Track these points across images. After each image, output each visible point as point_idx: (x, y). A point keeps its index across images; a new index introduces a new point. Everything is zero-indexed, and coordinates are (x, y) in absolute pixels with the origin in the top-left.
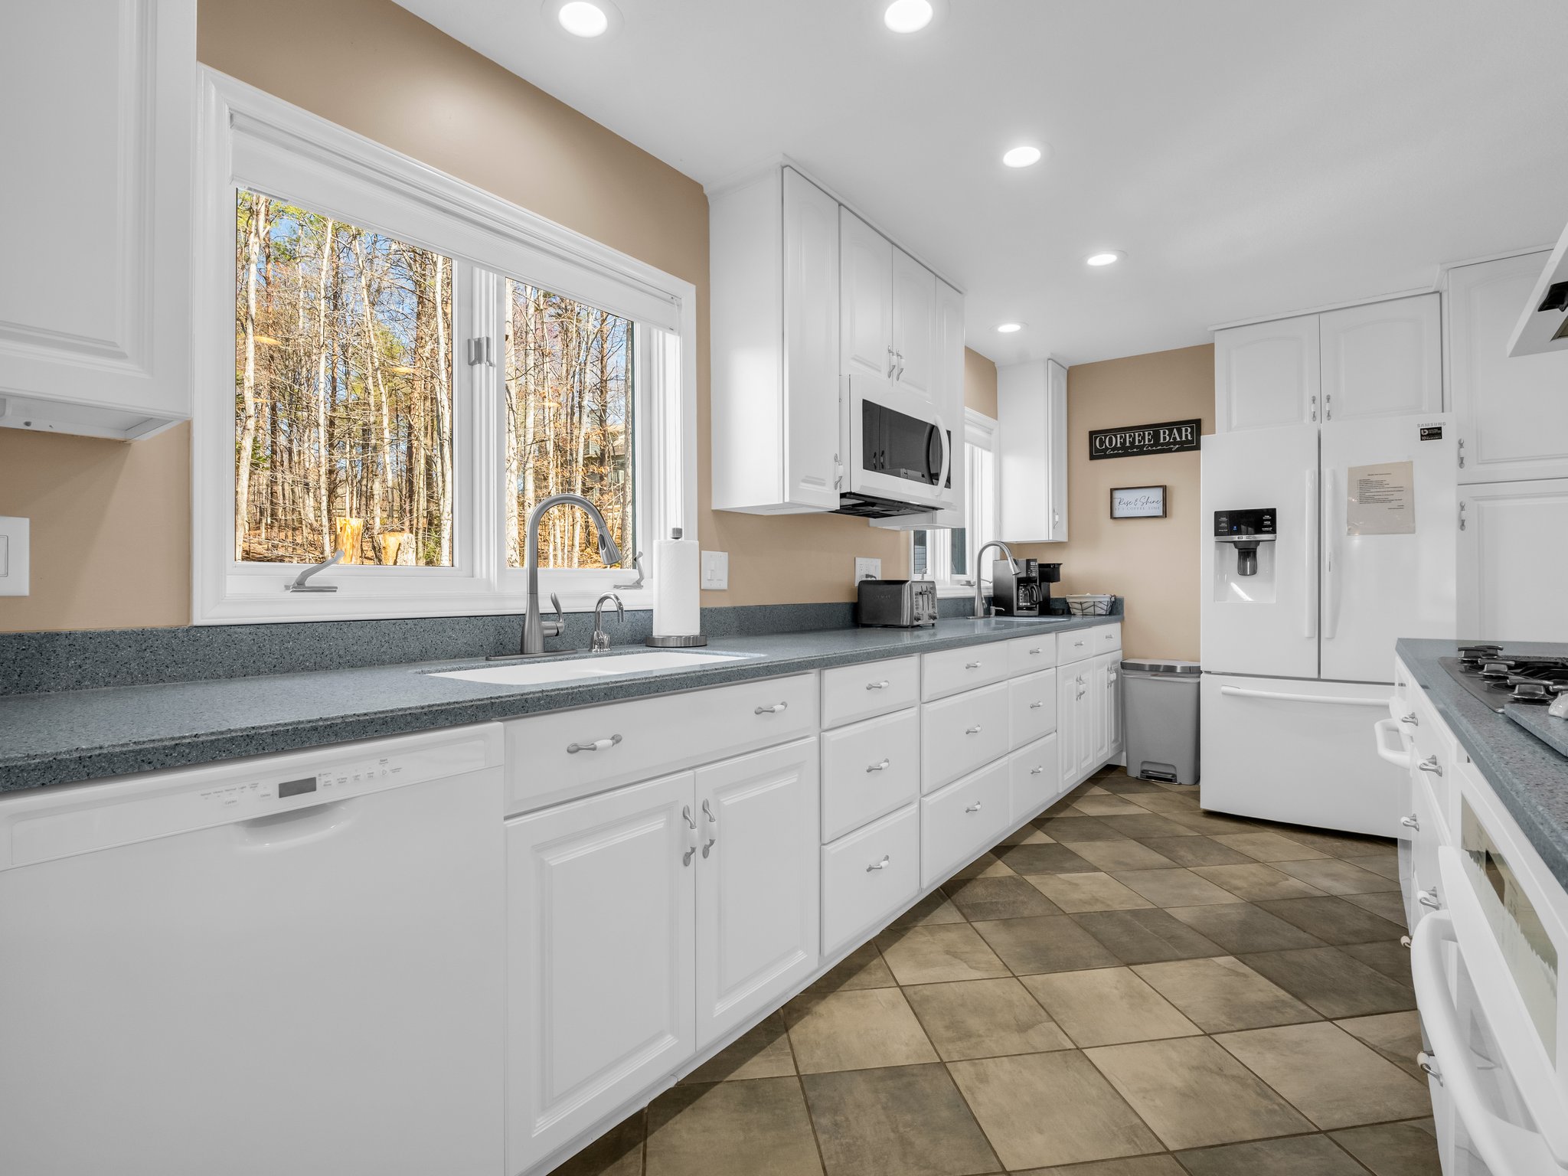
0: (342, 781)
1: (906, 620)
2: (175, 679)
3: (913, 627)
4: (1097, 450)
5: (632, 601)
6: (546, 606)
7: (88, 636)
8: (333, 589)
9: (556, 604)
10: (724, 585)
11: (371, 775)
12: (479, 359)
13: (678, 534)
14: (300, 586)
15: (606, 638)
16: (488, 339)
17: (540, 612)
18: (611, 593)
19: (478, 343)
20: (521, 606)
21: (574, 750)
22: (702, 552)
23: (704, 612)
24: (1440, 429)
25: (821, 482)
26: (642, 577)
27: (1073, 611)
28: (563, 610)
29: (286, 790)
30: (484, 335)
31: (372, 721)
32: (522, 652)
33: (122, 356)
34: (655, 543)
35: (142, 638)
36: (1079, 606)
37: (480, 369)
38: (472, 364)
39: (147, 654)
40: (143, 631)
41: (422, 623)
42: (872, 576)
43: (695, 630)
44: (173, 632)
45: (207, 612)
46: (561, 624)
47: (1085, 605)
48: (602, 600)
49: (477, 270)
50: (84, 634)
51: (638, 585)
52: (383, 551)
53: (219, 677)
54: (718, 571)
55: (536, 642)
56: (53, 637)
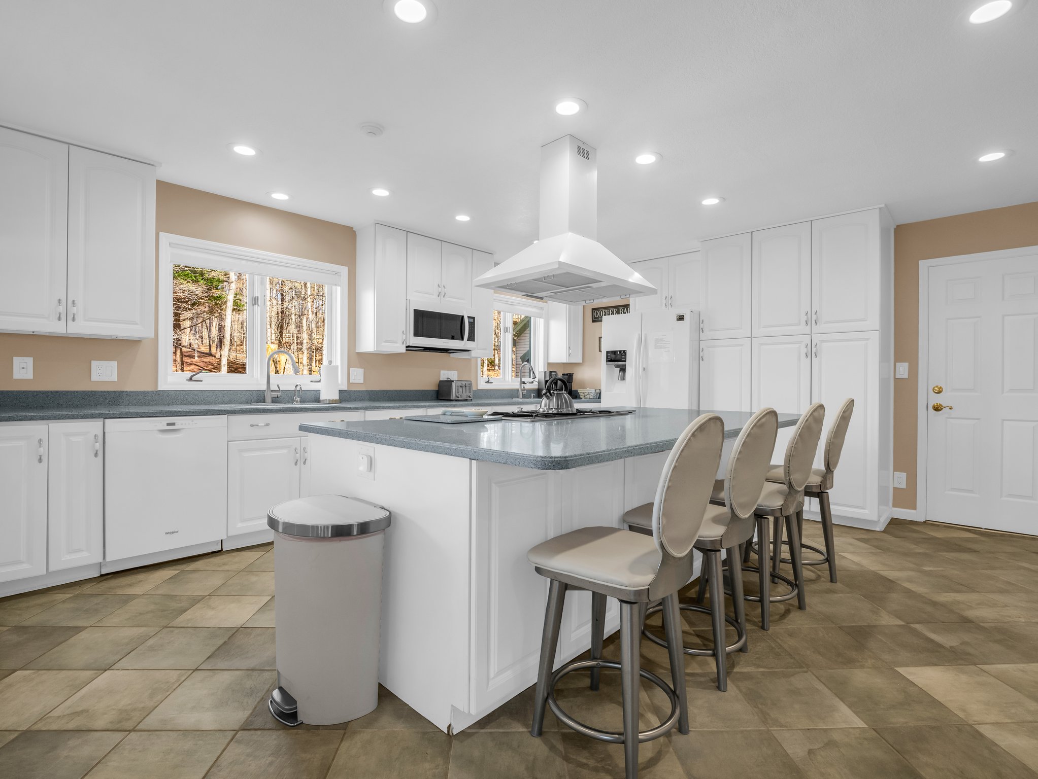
0: (182, 424)
1: (453, 397)
2: (153, 405)
3: (457, 400)
4: (595, 318)
8: (201, 381)
9: (276, 387)
10: (362, 381)
11: (189, 424)
12: (255, 304)
13: (330, 362)
14: (191, 379)
15: (298, 399)
16: (258, 297)
17: (271, 389)
18: (305, 384)
19: (255, 299)
21: (252, 426)
22: (349, 369)
23: (342, 393)
24: (683, 316)
25: (395, 342)
27: (581, 397)
28: (281, 389)
29: (168, 424)
31: (190, 412)
32: (263, 402)
33: (137, 324)
35: (145, 394)
36: (583, 394)
37: (256, 307)
38: (253, 305)
39: (146, 398)
40: (145, 392)
41: (230, 392)
42: (449, 379)
43: (337, 398)
44: (153, 392)
45: (162, 387)
46: (279, 394)
47: (585, 394)
48: (296, 386)
49: (255, 276)
50: (130, 392)
51: (318, 381)
52: (278, 363)
53: (165, 405)
54: (358, 376)
55: (268, 399)
56: (122, 392)
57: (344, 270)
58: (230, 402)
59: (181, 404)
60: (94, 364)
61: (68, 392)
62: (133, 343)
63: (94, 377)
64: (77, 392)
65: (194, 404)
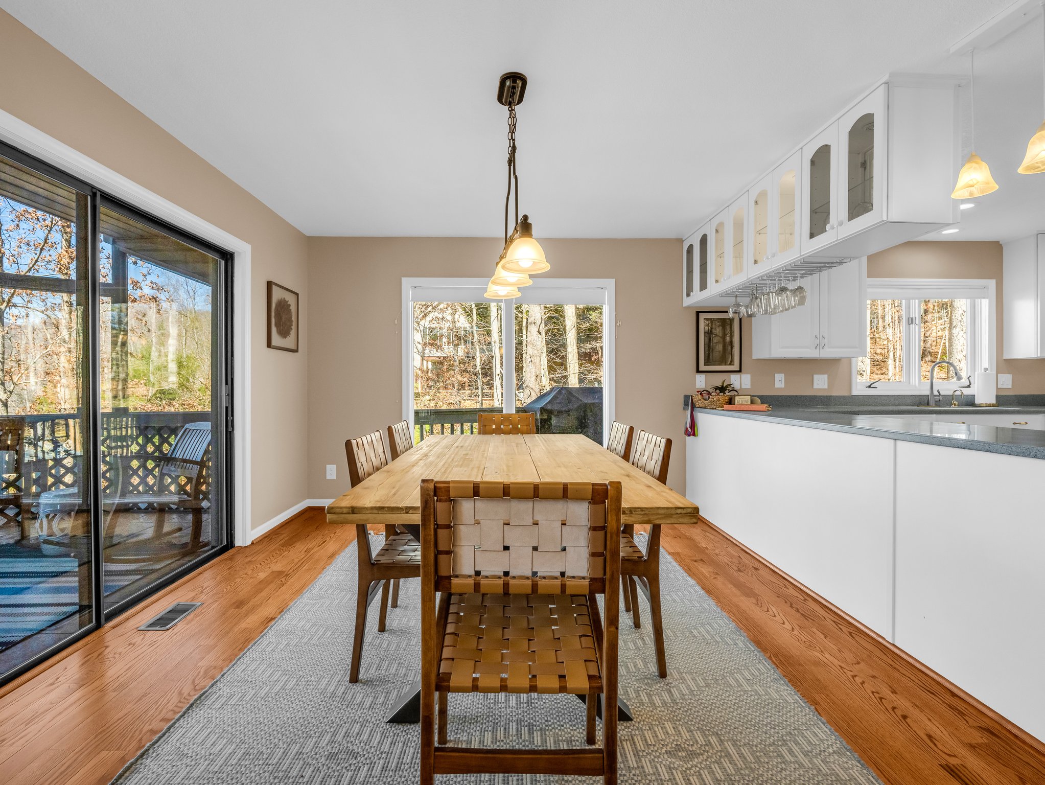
2: (849, 406)
5: (967, 392)
6: (936, 393)
7: (837, 396)
8: (876, 388)
9: (939, 392)
10: (1010, 386)
12: (912, 323)
13: (986, 370)
14: (870, 387)
17: (934, 394)
18: (959, 389)
19: (912, 319)
20: (928, 393)
22: (999, 375)
23: (997, 397)
26: (970, 384)
28: (943, 394)
30: (914, 316)
32: (928, 405)
33: (857, 348)
34: (976, 373)
35: (844, 397)
37: (912, 325)
38: (910, 324)
39: (845, 400)
43: (995, 402)
44: (849, 396)
45: (854, 393)
46: (941, 398)
48: (955, 391)
49: (911, 300)
51: (969, 386)
54: (1006, 381)
55: (932, 402)
56: (831, 396)
57: (992, 283)
58: (899, 405)
59: (866, 405)
60: (816, 376)
61: (801, 396)
62: (835, 361)
63: (815, 386)
64: (807, 396)
65: (875, 406)
